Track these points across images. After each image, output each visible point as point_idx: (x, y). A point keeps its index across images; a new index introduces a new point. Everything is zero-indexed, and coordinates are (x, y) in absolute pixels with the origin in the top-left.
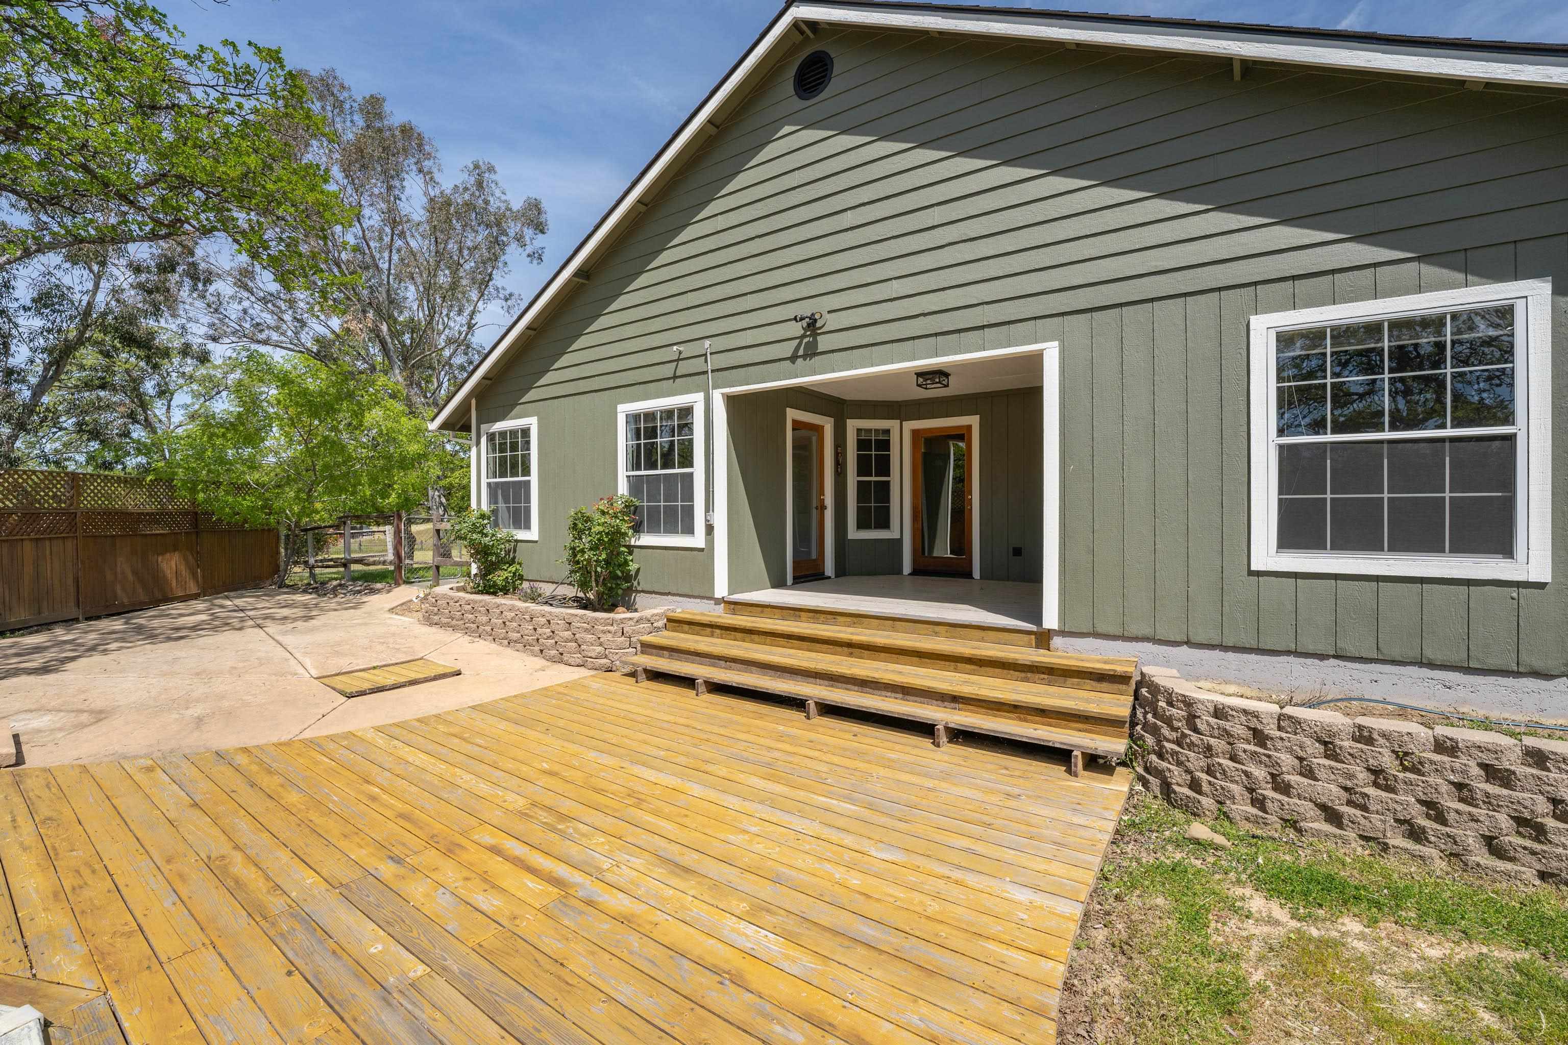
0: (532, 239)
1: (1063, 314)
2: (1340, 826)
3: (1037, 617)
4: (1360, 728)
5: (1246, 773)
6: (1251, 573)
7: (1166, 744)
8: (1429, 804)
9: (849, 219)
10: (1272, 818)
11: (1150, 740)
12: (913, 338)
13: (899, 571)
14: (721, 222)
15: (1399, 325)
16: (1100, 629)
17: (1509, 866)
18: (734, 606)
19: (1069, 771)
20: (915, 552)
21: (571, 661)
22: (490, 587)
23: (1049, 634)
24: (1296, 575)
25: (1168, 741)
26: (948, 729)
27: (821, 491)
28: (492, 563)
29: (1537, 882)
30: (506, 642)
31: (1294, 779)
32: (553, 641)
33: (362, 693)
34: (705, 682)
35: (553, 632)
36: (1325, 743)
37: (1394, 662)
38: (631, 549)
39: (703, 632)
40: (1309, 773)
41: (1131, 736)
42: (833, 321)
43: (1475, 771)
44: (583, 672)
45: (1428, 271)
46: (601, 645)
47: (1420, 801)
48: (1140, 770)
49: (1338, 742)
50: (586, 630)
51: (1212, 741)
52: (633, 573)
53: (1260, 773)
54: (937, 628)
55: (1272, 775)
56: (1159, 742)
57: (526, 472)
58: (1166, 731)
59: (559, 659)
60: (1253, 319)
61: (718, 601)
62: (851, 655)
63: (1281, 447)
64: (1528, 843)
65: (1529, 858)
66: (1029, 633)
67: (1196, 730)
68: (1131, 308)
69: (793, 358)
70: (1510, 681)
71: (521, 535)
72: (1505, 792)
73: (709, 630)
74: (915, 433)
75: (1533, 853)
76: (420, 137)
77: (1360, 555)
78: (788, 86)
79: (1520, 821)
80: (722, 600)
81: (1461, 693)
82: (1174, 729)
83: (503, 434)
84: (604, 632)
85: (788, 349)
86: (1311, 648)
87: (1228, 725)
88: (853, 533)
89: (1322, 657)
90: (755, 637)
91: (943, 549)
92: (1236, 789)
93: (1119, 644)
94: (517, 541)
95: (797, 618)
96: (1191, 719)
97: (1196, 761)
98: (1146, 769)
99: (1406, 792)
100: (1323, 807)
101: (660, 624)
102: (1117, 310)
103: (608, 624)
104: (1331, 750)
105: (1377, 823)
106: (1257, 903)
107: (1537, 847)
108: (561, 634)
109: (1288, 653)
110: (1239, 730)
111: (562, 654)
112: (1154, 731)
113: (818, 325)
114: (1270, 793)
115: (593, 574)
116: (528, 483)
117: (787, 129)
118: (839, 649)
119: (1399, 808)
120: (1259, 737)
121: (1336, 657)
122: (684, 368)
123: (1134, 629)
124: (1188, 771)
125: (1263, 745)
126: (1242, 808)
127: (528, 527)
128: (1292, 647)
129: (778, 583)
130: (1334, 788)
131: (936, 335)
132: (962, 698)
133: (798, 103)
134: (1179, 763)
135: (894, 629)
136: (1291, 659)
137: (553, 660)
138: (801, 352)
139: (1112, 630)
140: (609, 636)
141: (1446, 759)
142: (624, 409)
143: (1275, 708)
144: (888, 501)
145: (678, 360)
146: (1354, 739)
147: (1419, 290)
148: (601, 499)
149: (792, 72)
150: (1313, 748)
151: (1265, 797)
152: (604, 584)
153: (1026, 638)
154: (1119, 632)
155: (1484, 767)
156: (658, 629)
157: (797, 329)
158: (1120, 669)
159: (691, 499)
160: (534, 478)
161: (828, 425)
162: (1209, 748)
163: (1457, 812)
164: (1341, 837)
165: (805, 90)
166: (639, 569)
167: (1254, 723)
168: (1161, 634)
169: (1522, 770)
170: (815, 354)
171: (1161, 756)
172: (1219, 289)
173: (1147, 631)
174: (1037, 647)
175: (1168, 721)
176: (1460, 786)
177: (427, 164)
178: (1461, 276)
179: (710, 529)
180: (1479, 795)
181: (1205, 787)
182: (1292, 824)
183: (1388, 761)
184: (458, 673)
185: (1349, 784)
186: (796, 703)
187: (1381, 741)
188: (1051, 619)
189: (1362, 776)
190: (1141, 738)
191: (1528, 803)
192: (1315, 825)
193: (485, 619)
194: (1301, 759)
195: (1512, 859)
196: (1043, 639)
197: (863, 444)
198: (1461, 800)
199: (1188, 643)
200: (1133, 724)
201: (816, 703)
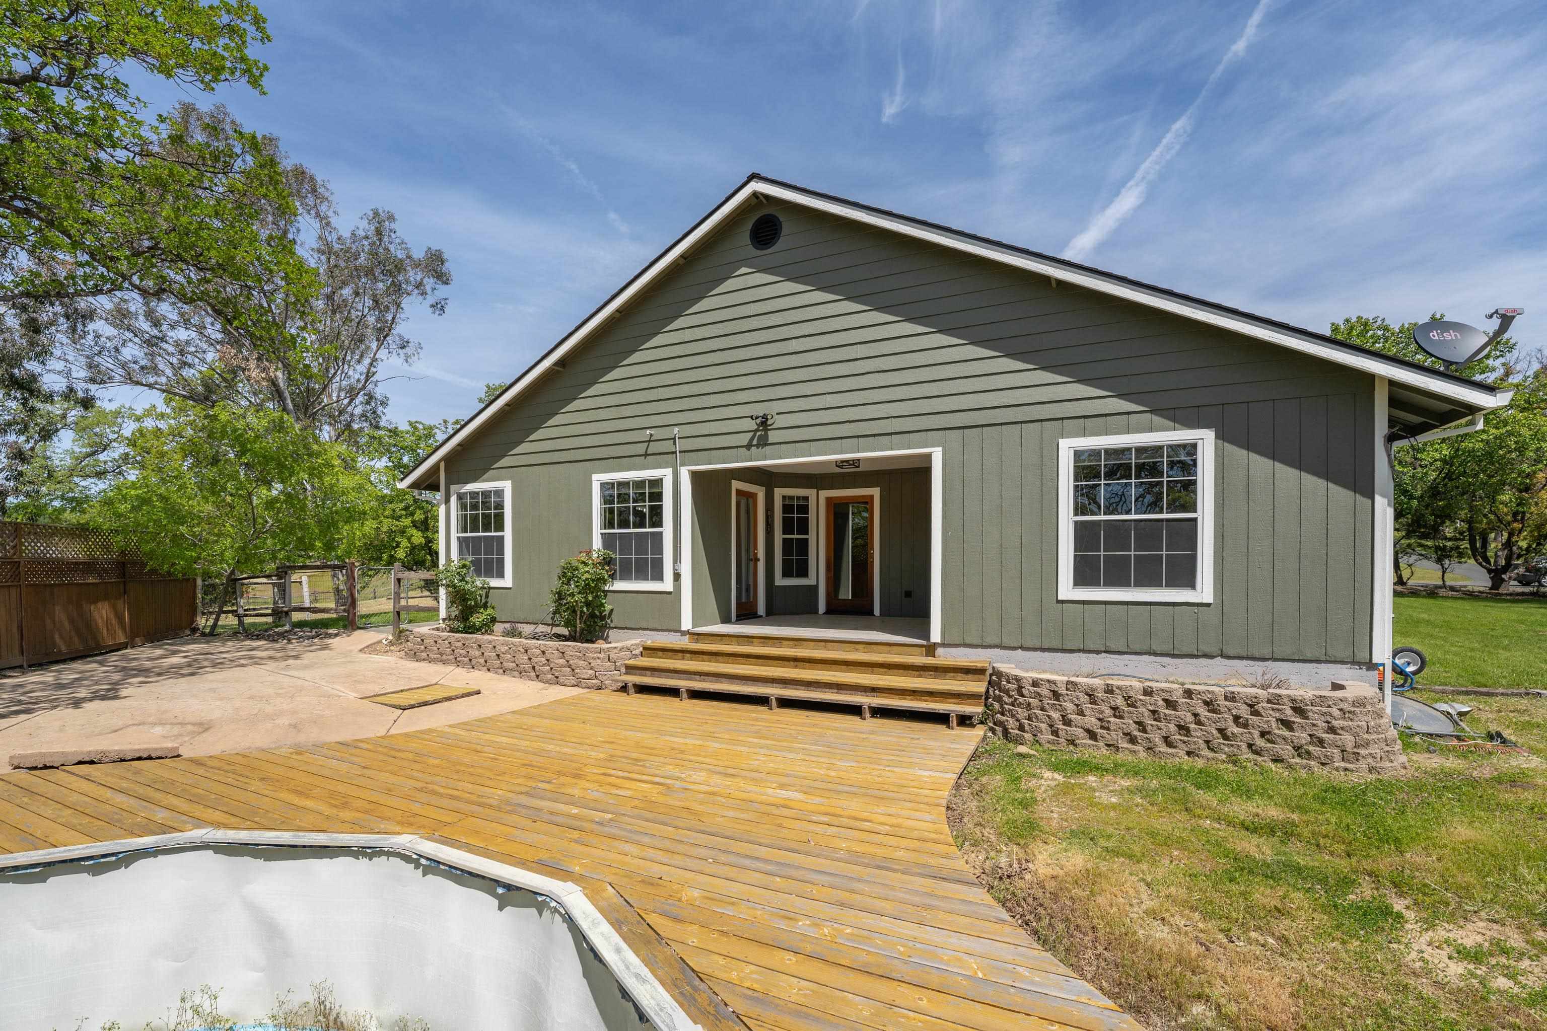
0: (434, 289)
1: (945, 429)
2: (1096, 740)
3: (927, 636)
4: (1108, 685)
5: (1049, 717)
6: (1058, 602)
7: (1006, 706)
8: (1139, 723)
9: (794, 345)
10: (1062, 740)
11: (997, 705)
12: (841, 438)
13: (816, 612)
14: (688, 335)
15: (1140, 450)
16: (968, 641)
17: (1173, 750)
18: (698, 637)
19: (948, 727)
20: (828, 594)
21: (567, 682)
22: (469, 627)
23: (935, 645)
24: (1084, 602)
25: (1007, 704)
26: (870, 708)
27: (756, 547)
28: (471, 607)
29: (1186, 757)
30: (501, 671)
31: (1073, 717)
32: (548, 668)
33: (412, 707)
34: (687, 690)
35: (548, 660)
36: (1090, 695)
37: (1136, 653)
38: (606, 592)
39: (676, 657)
40: (1081, 713)
41: (986, 705)
42: (780, 421)
43: (1161, 703)
44: (576, 691)
45: (1156, 419)
46: (591, 669)
47: (1135, 722)
48: (991, 724)
49: (1096, 694)
50: (579, 658)
51: (1031, 700)
52: (607, 613)
53: (1056, 715)
54: (858, 646)
55: (1062, 716)
56: (1002, 706)
57: (500, 527)
58: (1006, 699)
59: (557, 681)
60: (1061, 441)
61: (684, 633)
62: (796, 667)
63: (1076, 523)
64: (1182, 738)
65: (1183, 746)
66: (922, 646)
67: (1022, 695)
68: (989, 428)
69: (749, 446)
70: (1194, 661)
71: (494, 583)
72: (1173, 712)
73: (680, 654)
74: (829, 500)
75: (1184, 742)
76: (312, 179)
77: (1118, 589)
78: (744, 236)
79: (1180, 727)
80: (688, 632)
81: (1170, 669)
82: (1010, 696)
83: (474, 495)
84: (594, 659)
85: (745, 439)
86: (1092, 647)
87: (1039, 690)
88: (780, 581)
89: (1098, 652)
90: (720, 658)
91: (846, 593)
92: (1043, 726)
93: (980, 650)
94: (490, 588)
95: (751, 644)
96: (1020, 689)
97: (1022, 713)
98: (995, 724)
99: (1129, 718)
100: (1088, 731)
101: (637, 652)
102: (979, 429)
103: (596, 653)
104: (1093, 700)
105: (1115, 736)
106: (1048, 774)
107: (1186, 739)
108: (557, 661)
109: (1079, 651)
110: (1045, 692)
111: (557, 677)
112: (999, 699)
113: (769, 422)
114: (1061, 727)
115: (579, 613)
116: (502, 538)
117: (744, 270)
118: (786, 663)
119: (1124, 726)
120: (1056, 695)
121: (1105, 652)
122: (654, 447)
123: (989, 640)
124: (1018, 720)
125: (1058, 700)
126: (1046, 737)
127: (501, 575)
128: (1081, 647)
129: (726, 620)
130: (1093, 719)
131: (858, 437)
132: (879, 689)
133: (754, 252)
134: (1013, 716)
135: (826, 648)
136: (1081, 654)
137: (548, 682)
138: (755, 442)
139: (975, 641)
140: (599, 661)
141: (1147, 698)
142: (597, 479)
143: (1066, 679)
144: (807, 555)
145: (649, 441)
146: (1105, 692)
147: (1151, 430)
148: (580, 553)
149: (749, 225)
150: (1084, 698)
151: (1058, 729)
152: (585, 623)
153: (918, 650)
154: (979, 642)
155: (1165, 700)
156: (635, 656)
157: (752, 425)
158: (979, 665)
159: (661, 552)
160: (508, 534)
161: (760, 493)
162: (1029, 704)
163: (1152, 725)
164: (1096, 746)
165: (759, 242)
166: (612, 610)
167: (1053, 688)
168: (1007, 642)
169: (1181, 700)
170: (766, 445)
171: (1003, 714)
172: (1042, 421)
173: (996, 641)
174: (927, 656)
175: (1007, 692)
176: (1154, 712)
177: (323, 208)
178: (1172, 424)
179: (677, 576)
180: (1162, 715)
181: (1027, 727)
182: (1072, 742)
183: (1120, 702)
184: (479, 693)
185: (1101, 716)
186: (763, 701)
187: (1117, 691)
188: (936, 636)
189: (1108, 711)
190: (992, 705)
191: (1183, 717)
192: (1084, 741)
193: (477, 653)
194: (1077, 705)
195: (1175, 747)
196: (931, 650)
197: (787, 508)
198: (1155, 720)
199: (1022, 648)
200: (987, 698)
201: (776, 699)
